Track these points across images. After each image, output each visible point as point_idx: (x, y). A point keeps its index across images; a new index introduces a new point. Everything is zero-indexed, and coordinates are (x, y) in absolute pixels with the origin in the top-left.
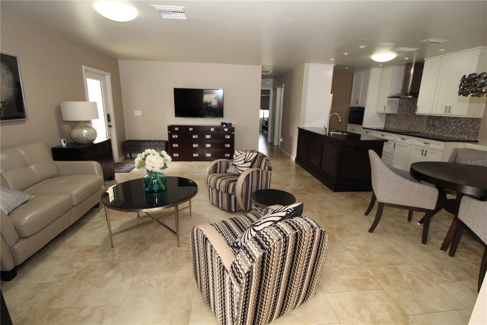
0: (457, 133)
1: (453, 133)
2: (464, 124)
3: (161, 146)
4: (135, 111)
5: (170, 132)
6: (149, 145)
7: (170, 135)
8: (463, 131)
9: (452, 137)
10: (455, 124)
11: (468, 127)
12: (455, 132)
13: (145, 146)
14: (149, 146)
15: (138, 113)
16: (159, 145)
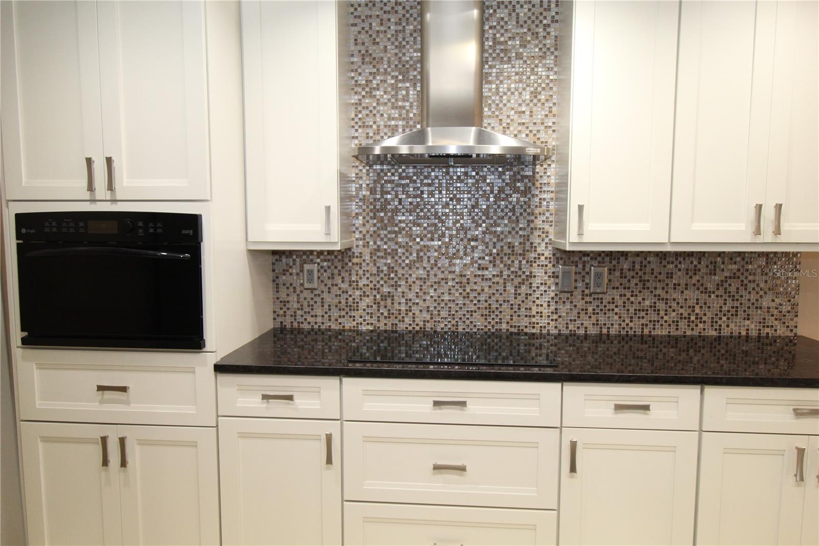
0: (709, 315)
1: (693, 318)
2: (734, 276)
8: (736, 304)
9: (689, 333)
10: (694, 281)
11: (752, 285)
12: (697, 310)
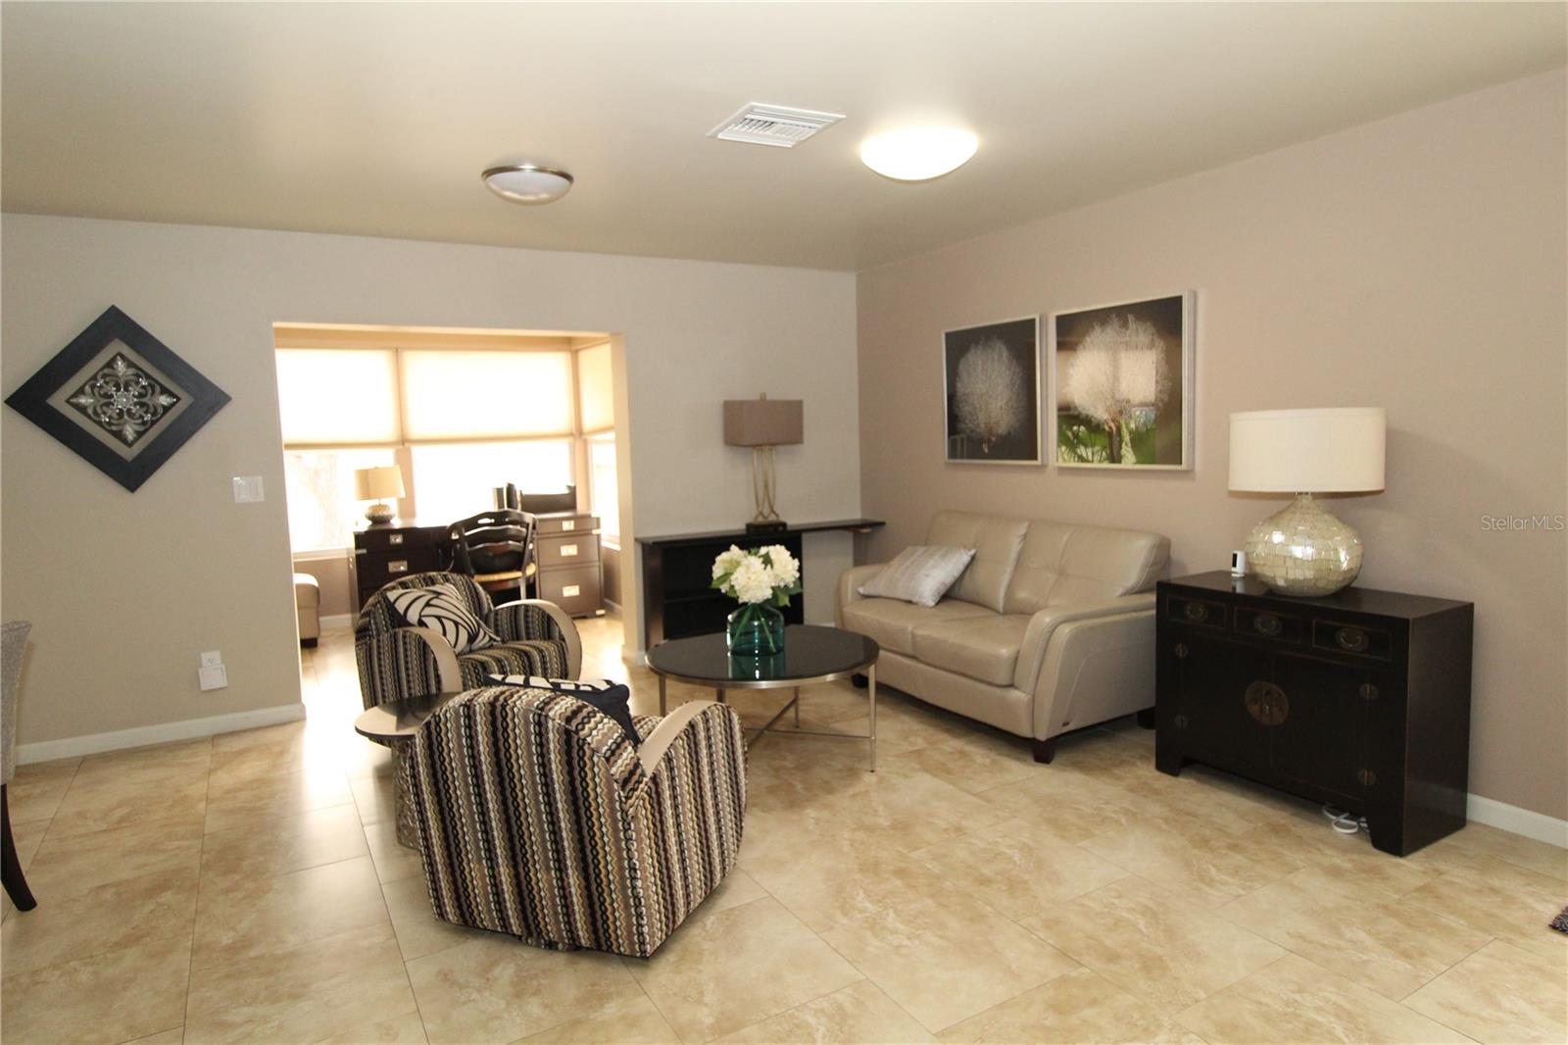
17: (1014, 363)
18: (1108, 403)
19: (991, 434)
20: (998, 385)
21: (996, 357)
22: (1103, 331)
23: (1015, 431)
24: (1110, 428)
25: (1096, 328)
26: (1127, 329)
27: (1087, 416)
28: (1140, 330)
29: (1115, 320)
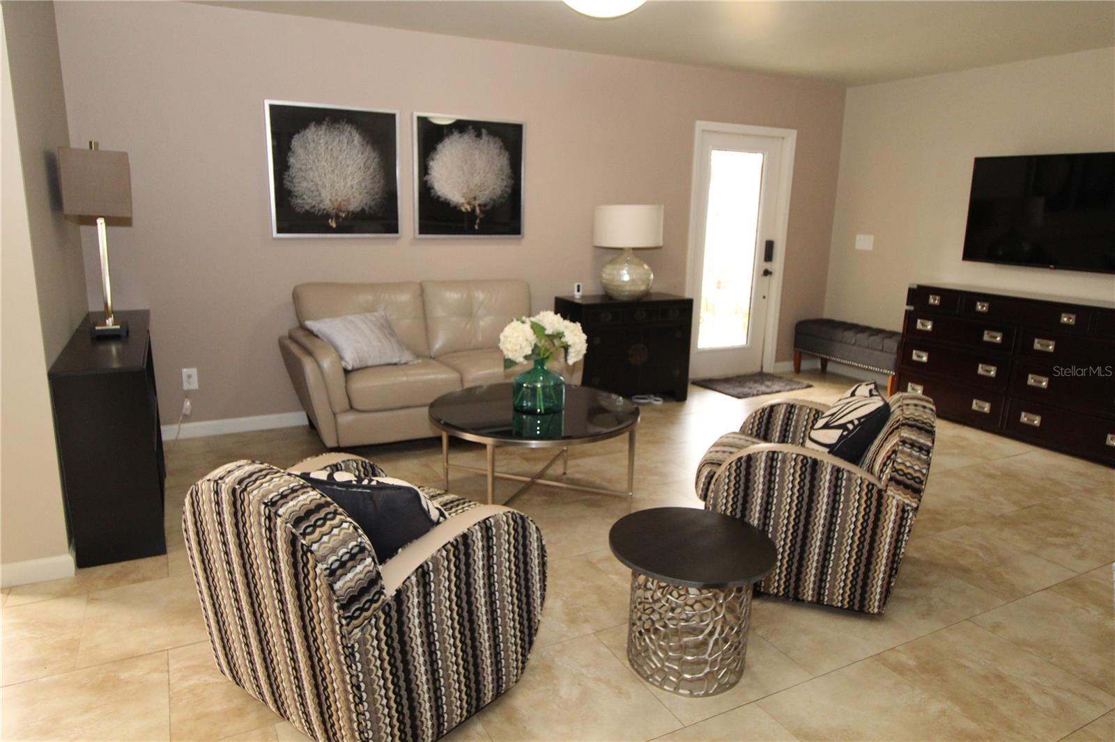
3: (886, 352)
4: (858, 237)
5: (912, 308)
6: (853, 342)
7: (910, 318)
13: (845, 343)
14: (854, 344)
15: (864, 242)
16: (881, 348)
17: (369, 148)
18: (464, 191)
19: (341, 211)
20: (348, 166)
21: (345, 141)
22: (460, 137)
23: (370, 208)
24: (466, 209)
25: (455, 133)
26: (481, 139)
27: (446, 199)
28: (491, 141)
29: (472, 131)
